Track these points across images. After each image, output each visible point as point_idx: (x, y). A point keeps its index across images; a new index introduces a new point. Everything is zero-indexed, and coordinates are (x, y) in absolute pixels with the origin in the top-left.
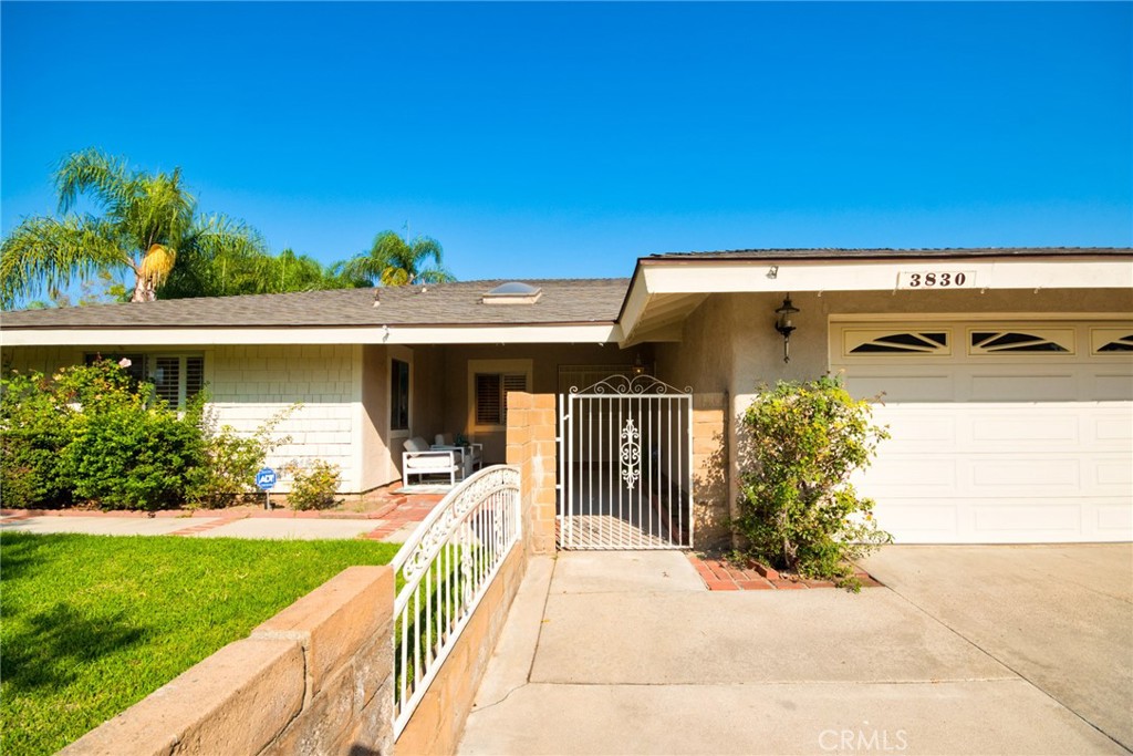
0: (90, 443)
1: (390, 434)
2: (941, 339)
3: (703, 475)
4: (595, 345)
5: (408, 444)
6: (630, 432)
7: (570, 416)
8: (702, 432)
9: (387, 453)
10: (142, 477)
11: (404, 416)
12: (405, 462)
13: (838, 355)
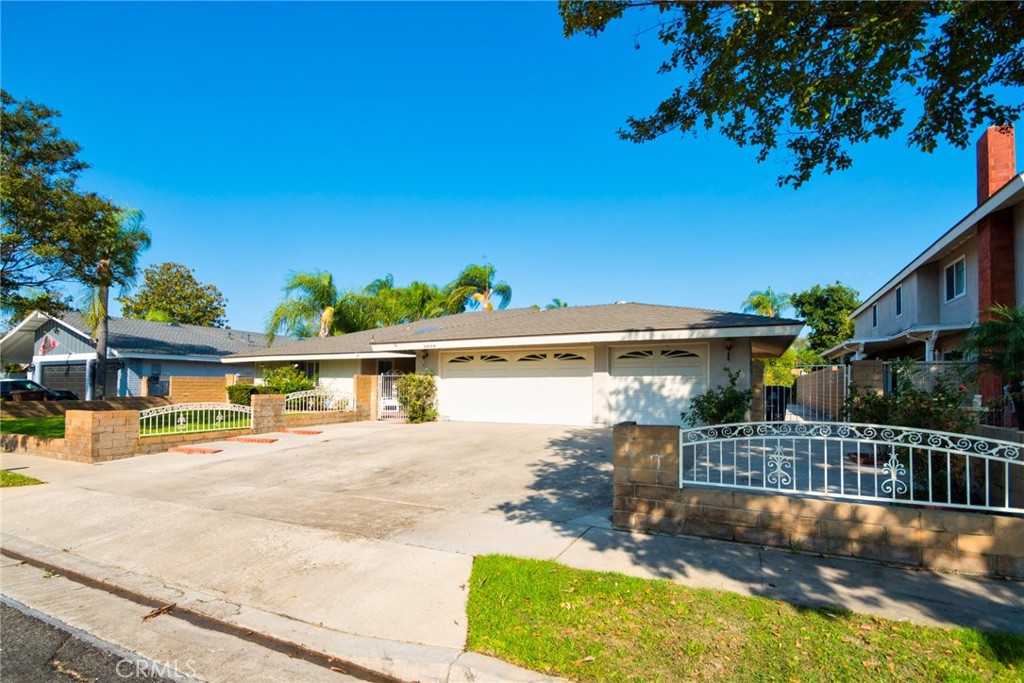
2: (472, 358)
13: (443, 363)
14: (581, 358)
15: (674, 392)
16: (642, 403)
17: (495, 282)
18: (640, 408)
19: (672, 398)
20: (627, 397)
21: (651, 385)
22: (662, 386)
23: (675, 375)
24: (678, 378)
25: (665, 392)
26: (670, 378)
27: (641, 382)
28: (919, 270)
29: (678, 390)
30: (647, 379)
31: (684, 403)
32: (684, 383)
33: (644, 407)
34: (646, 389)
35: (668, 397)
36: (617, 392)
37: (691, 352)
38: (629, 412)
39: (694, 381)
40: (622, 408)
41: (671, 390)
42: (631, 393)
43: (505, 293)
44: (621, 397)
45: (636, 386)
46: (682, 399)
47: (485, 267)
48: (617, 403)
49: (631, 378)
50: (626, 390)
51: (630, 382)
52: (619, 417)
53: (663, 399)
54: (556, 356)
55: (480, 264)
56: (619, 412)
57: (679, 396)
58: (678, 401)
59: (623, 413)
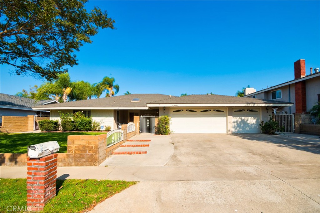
0: (81, 122)
1: (117, 122)
2: (183, 110)
3: (156, 126)
4: (146, 110)
5: (119, 124)
6: (148, 121)
7: (141, 119)
8: (156, 121)
9: (116, 125)
10: (87, 127)
11: (118, 120)
12: (119, 127)
13: (171, 112)
14: (222, 111)
15: (251, 122)
16: (242, 125)
17: (114, 84)
18: (241, 127)
19: (251, 123)
20: (237, 124)
21: (244, 120)
22: (247, 120)
23: (251, 117)
24: (252, 118)
25: (248, 122)
26: (250, 118)
27: (241, 119)
28: (264, 92)
29: (252, 121)
30: (243, 118)
31: (254, 125)
32: (254, 119)
33: (243, 127)
34: (243, 121)
35: (250, 123)
36: (234, 122)
37: (256, 110)
38: (238, 128)
39: (257, 118)
40: (236, 127)
41: (250, 121)
42: (238, 122)
43: (117, 88)
44: (235, 124)
45: (240, 120)
46: (254, 124)
47: (111, 78)
48: (234, 125)
49: (238, 118)
50: (237, 121)
51: (238, 119)
52: (235, 130)
53: (248, 124)
54: (214, 110)
55: (110, 77)
56: (235, 129)
57: (253, 123)
58: (252, 125)
59: (236, 129)
